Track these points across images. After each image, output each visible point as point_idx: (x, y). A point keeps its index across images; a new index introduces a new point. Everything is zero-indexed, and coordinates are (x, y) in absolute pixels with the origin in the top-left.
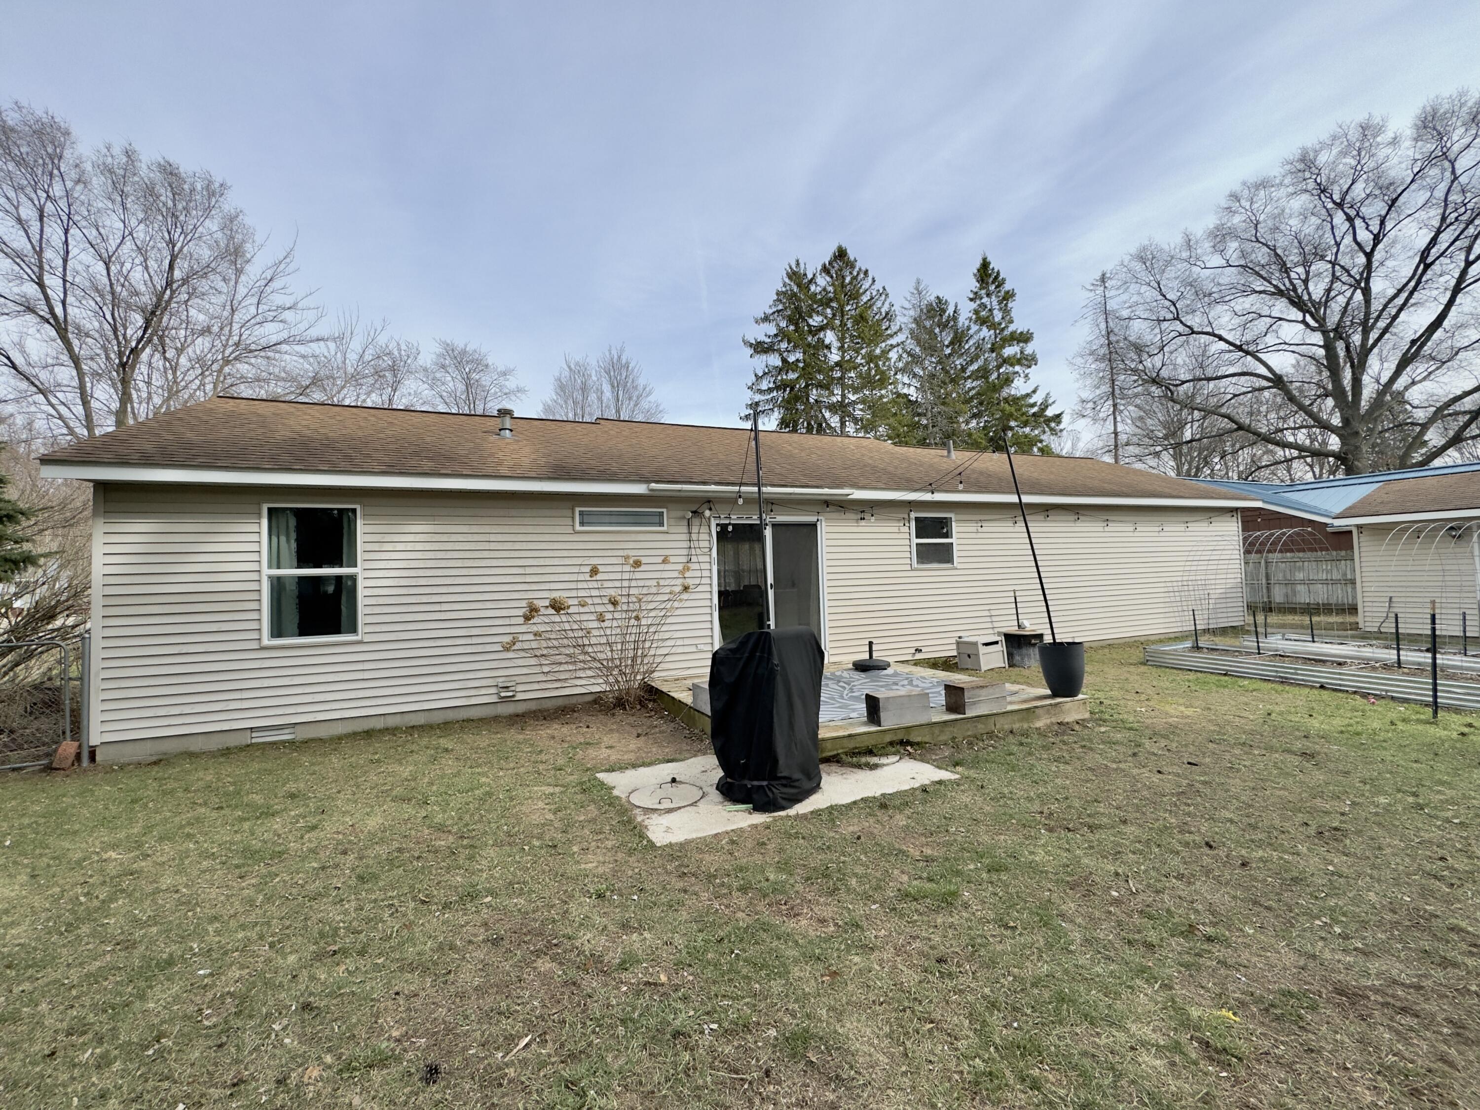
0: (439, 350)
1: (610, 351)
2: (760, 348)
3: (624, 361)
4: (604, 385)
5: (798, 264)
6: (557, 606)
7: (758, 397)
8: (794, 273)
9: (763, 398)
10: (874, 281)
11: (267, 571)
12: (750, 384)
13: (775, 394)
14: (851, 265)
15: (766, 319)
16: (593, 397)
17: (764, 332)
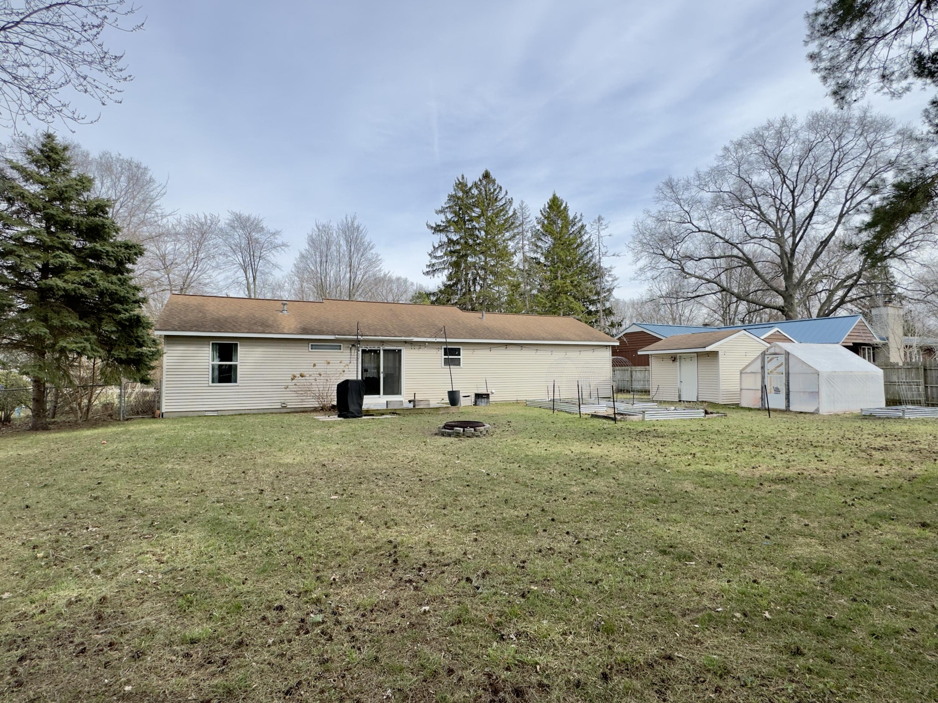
0: (230, 217)
1: (346, 218)
2: (437, 229)
3: (355, 226)
4: (341, 242)
5: (463, 178)
6: (302, 376)
7: (434, 261)
8: (460, 183)
9: (437, 261)
10: (507, 193)
11: (211, 363)
12: (430, 252)
13: (446, 258)
14: (494, 181)
15: (442, 211)
16: (333, 248)
17: (440, 219)
